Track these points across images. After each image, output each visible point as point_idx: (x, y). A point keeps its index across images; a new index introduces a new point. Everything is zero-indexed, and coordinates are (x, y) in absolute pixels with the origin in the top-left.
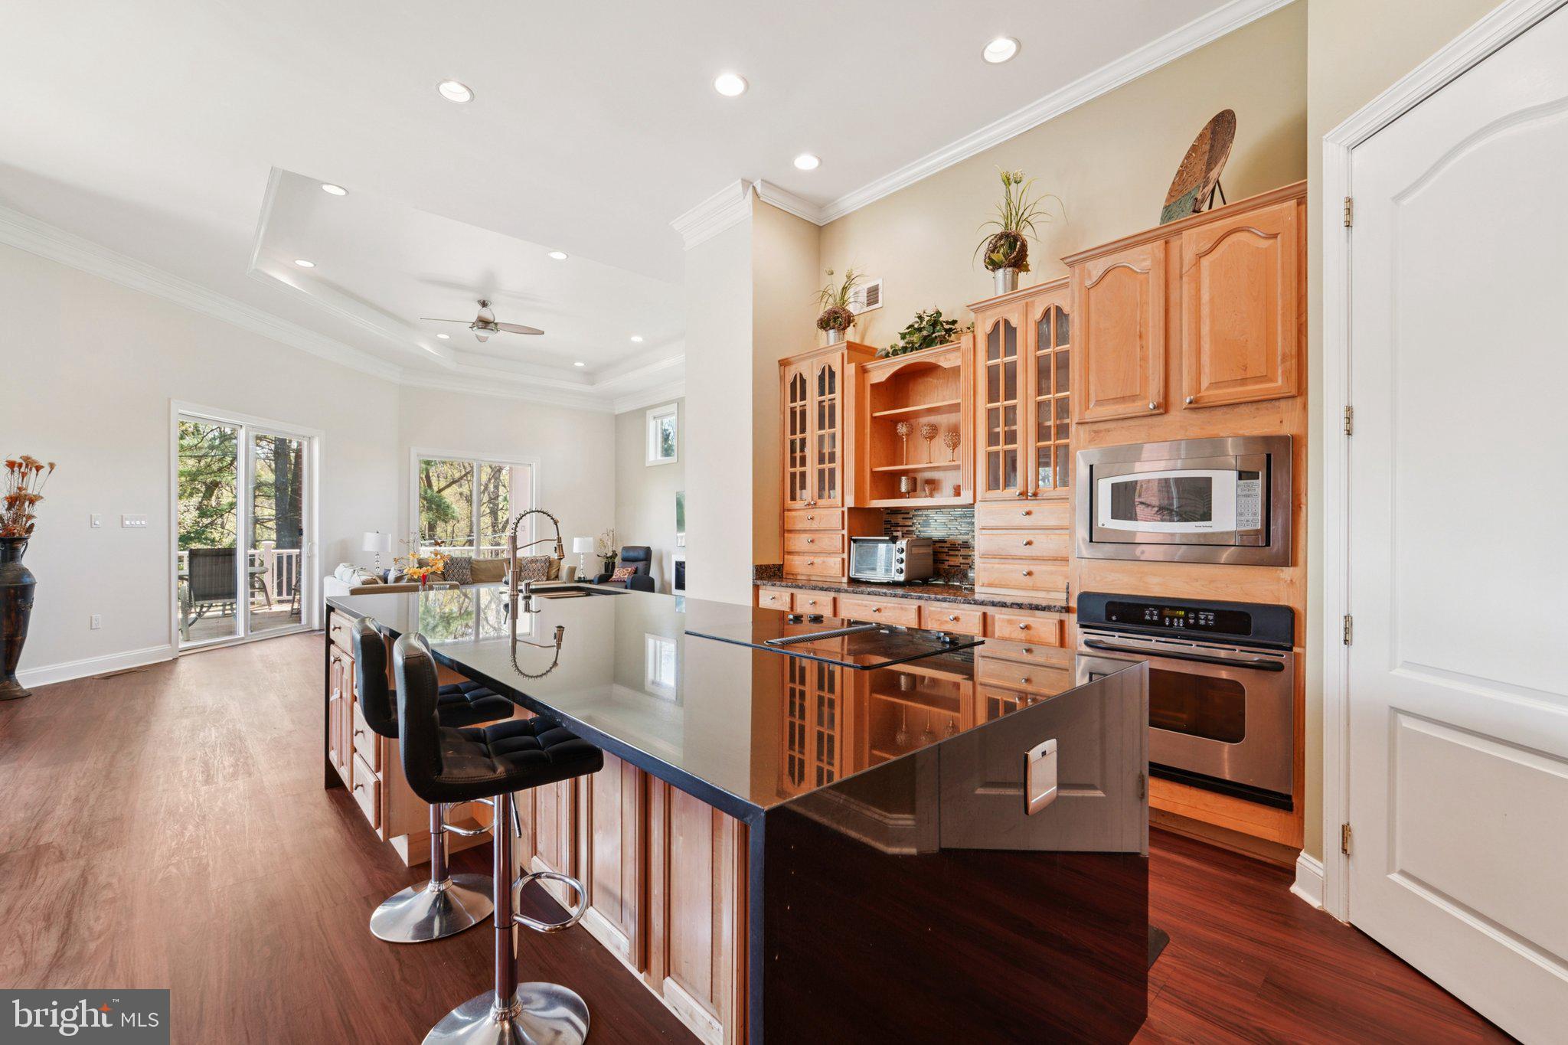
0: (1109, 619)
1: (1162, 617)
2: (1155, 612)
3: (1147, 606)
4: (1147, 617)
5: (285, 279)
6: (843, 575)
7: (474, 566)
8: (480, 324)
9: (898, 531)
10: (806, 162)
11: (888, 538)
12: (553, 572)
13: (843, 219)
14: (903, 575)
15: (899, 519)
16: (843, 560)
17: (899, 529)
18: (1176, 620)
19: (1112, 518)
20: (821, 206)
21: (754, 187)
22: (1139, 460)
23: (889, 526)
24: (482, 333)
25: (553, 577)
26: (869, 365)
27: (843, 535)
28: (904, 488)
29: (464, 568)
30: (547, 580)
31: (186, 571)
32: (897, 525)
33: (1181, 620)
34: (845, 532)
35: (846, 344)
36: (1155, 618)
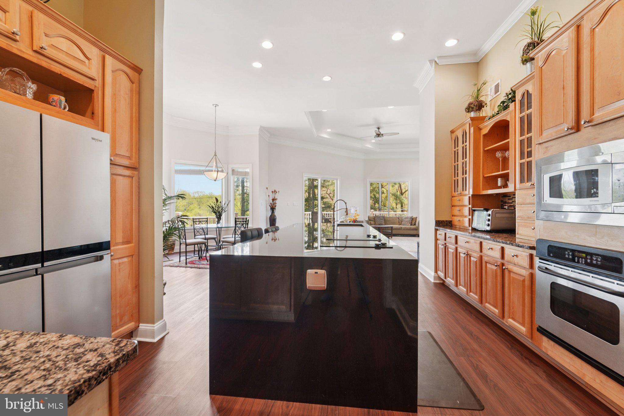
0: (549, 255)
1: (574, 257)
2: (570, 253)
3: (566, 249)
4: (567, 256)
5: (325, 136)
6: (470, 226)
7: (386, 219)
8: (377, 135)
9: (506, 206)
10: (451, 43)
11: (483, 209)
12: (413, 222)
13: (486, 55)
14: (489, 227)
15: (506, 200)
16: (469, 219)
17: (507, 204)
18: (581, 259)
19: (550, 197)
20: (475, 54)
21: (435, 61)
22: (563, 162)
23: (502, 203)
24: (379, 138)
25: (413, 224)
26: (481, 126)
27: (470, 208)
28: (499, 184)
29: (382, 220)
30: (411, 225)
31: (311, 217)
32: (506, 203)
33: (583, 260)
34: (470, 206)
35: (470, 119)
36: (571, 257)
